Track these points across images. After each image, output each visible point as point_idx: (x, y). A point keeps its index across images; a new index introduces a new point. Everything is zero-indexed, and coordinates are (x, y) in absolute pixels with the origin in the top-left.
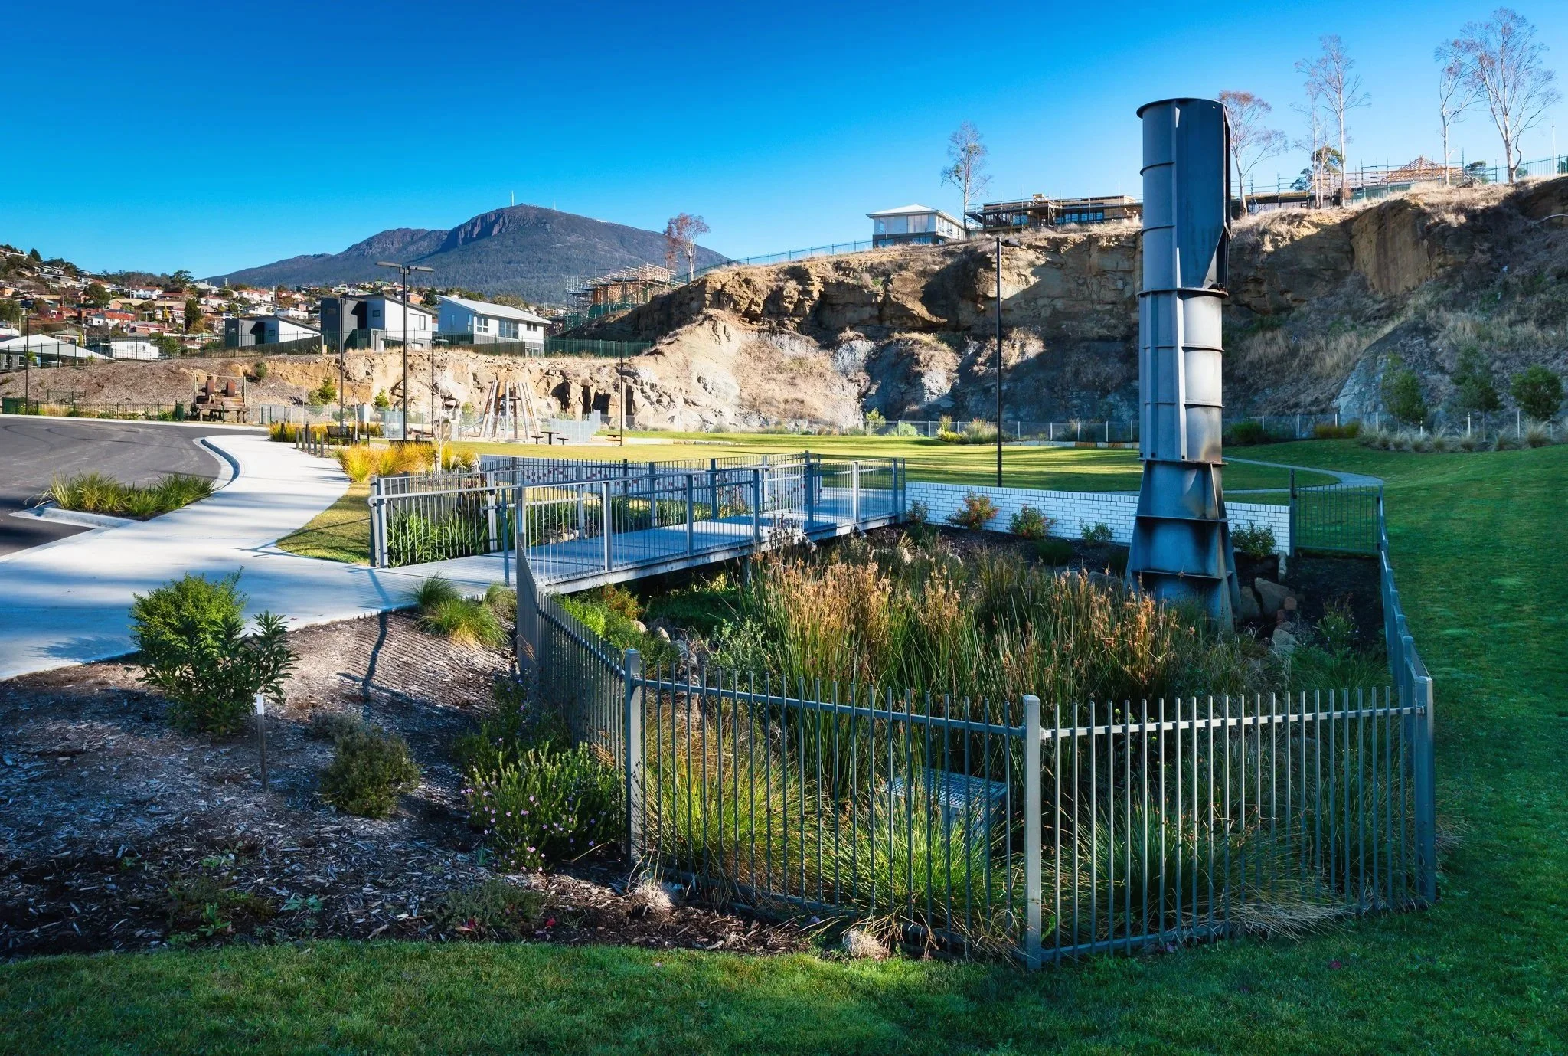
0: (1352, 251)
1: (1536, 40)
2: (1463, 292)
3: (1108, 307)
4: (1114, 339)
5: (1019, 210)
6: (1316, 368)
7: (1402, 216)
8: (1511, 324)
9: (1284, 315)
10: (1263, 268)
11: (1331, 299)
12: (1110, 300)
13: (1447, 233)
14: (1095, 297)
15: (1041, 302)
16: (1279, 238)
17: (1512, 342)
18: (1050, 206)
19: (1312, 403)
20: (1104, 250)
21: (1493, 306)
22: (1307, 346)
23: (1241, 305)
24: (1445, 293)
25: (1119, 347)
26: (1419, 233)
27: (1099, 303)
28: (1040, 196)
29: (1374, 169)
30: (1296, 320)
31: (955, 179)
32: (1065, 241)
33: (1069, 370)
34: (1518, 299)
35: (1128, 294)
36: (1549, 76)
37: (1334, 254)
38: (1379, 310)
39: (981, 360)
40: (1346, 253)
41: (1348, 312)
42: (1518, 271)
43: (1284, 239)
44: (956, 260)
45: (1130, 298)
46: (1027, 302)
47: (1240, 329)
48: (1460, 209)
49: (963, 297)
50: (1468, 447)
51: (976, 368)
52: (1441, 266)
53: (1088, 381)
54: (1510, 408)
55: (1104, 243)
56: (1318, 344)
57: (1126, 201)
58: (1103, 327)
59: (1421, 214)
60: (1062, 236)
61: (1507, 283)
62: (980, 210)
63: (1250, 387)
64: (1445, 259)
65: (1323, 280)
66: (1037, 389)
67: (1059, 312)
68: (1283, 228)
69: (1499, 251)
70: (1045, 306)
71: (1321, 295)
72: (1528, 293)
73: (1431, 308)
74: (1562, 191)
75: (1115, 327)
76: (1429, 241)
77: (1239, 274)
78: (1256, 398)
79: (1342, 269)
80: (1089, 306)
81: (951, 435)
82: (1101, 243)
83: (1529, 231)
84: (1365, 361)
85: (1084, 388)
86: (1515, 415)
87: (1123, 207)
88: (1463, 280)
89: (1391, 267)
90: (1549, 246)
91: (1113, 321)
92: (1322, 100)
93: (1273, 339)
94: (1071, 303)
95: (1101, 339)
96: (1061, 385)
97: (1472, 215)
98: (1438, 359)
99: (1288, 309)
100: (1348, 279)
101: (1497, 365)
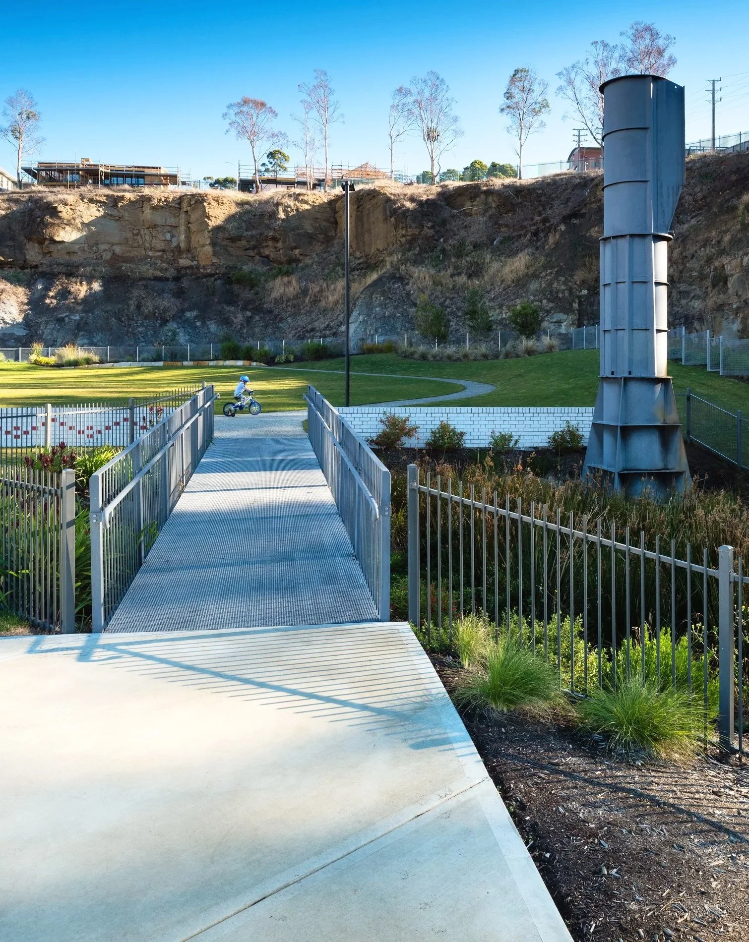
0: (336, 223)
1: (448, 95)
2: (420, 254)
3: (159, 254)
4: (167, 279)
5: (74, 170)
6: (323, 304)
7: (376, 200)
8: (452, 276)
9: (294, 265)
10: (279, 230)
11: (325, 255)
12: (160, 248)
13: (407, 214)
14: (147, 245)
15: (102, 247)
16: (289, 209)
17: (454, 287)
18: (101, 169)
19: (325, 329)
20: (154, 208)
21: (438, 264)
22: (314, 288)
23: (263, 257)
24: (409, 254)
25: (171, 285)
26: (388, 213)
27: (151, 250)
28: (88, 160)
29: (340, 167)
30: (303, 269)
31: (12, 138)
32: (122, 198)
33: (133, 304)
34: (453, 260)
35: (174, 244)
36: (455, 120)
37: (325, 224)
38: (359, 264)
39: (51, 294)
40: (332, 223)
41: (339, 265)
42: (451, 242)
43: (292, 210)
44: (22, 206)
45: (176, 247)
46: (90, 247)
47: (264, 275)
48: (412, 199)
49: (29, 239)
50: (485, 356)
51: (48, 301)
52: (403, 236)
53: (149, 312)
54: (461, 330)
55: (155, 202)
56: (321, 286)
57: (162, 172)
58: (156, 269)
59: (388, 200)
60: (120, 194)
61: (444, 249)
62: (34, 166)
63: (276, 317)
64: (407, 231)
65: (319, 241)
66: (107, 319)
67: (118, 256)
68: (291, 202)
69: (438, 228)
70: (105, 250)
71: (318, 252)
72: (459, 256)
73: (402, 264)
74: (471, 193)
75: (166, 270)
76: (396, 219)
77: (261, 234)
78: (281, 325)
79: (330, 234)
80: (143, 252)
81: (44, 360)
82: (153, 202)
83: (453, 216)
84: (365, 298)
85: (146, 317)
86: (464, 336)
87: (160, 176)
88: (419, 246)
89: (366, 235)
90: (466, 227)
91: (165, 265)
92: (314, 113)
93: (289, 282)
94: (128, 249)
95: (156, 279)
96: (127, 315)
97: (421, 204)
98: (412, 298)
99: (297, 261)
100: (336, 242)
101: (448, 302)
